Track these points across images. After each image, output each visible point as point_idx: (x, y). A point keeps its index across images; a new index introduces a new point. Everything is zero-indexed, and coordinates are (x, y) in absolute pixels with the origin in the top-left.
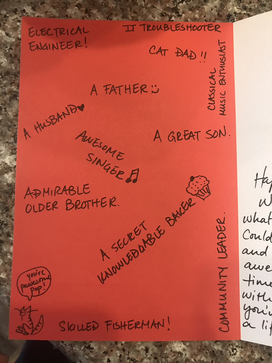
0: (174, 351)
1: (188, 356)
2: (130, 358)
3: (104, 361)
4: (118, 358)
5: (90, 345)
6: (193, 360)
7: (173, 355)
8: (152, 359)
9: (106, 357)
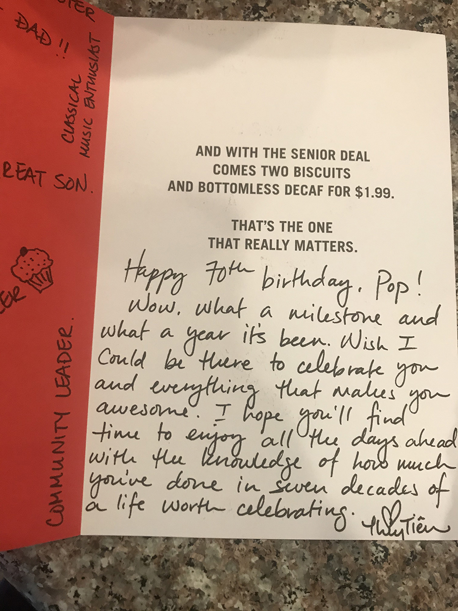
0: (190, 589)
1: (213, 598)
2: (114, 592)
3: (68, 594)
4: (94, 591)
5: (48, 564)
6: (220, 606)
7: (187, 595)
8: (151, 599)
9: (73, 589)
